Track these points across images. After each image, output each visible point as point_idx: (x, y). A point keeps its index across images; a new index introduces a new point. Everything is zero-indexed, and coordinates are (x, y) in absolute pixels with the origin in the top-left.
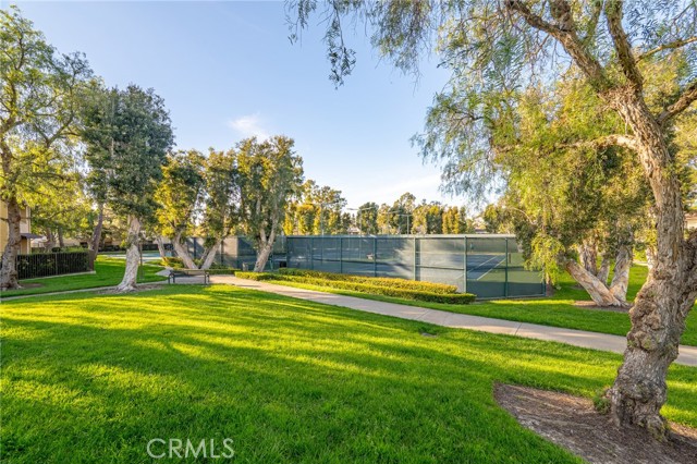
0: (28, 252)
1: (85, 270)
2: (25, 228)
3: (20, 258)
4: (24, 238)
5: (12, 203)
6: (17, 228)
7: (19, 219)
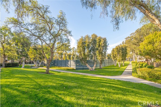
0: (7, 63)
1: (17, 66)
2: (6, 59)
3: (5, 64)
4: (6, 61)
5: (4, 55)
6: (5, 59)
7: (5, 57)
